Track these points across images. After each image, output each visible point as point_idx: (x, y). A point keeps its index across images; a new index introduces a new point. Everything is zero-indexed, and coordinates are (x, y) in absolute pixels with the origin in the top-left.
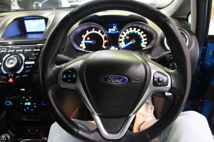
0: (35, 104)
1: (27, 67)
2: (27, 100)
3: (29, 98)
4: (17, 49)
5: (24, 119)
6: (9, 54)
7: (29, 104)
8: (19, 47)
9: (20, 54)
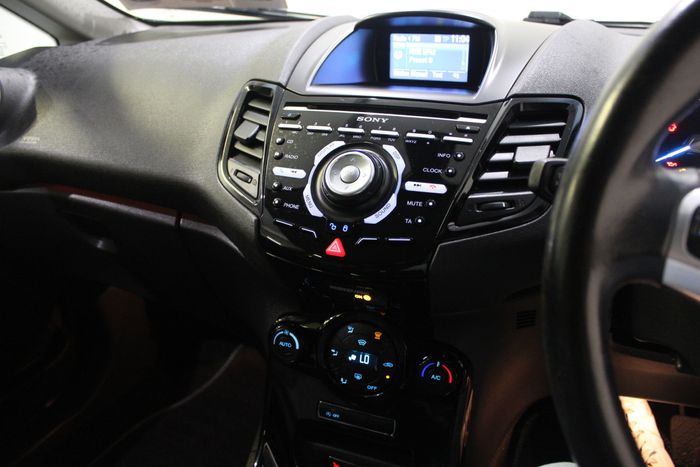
0: (389, 365)
1: (410, 203)
2: (362, 342)
3: (370, 338)
4: (376, 126)
5: (332, 417)
6: (341, 139)
7: (366, 359)
8: (384, 117)
9: (385, 147)
